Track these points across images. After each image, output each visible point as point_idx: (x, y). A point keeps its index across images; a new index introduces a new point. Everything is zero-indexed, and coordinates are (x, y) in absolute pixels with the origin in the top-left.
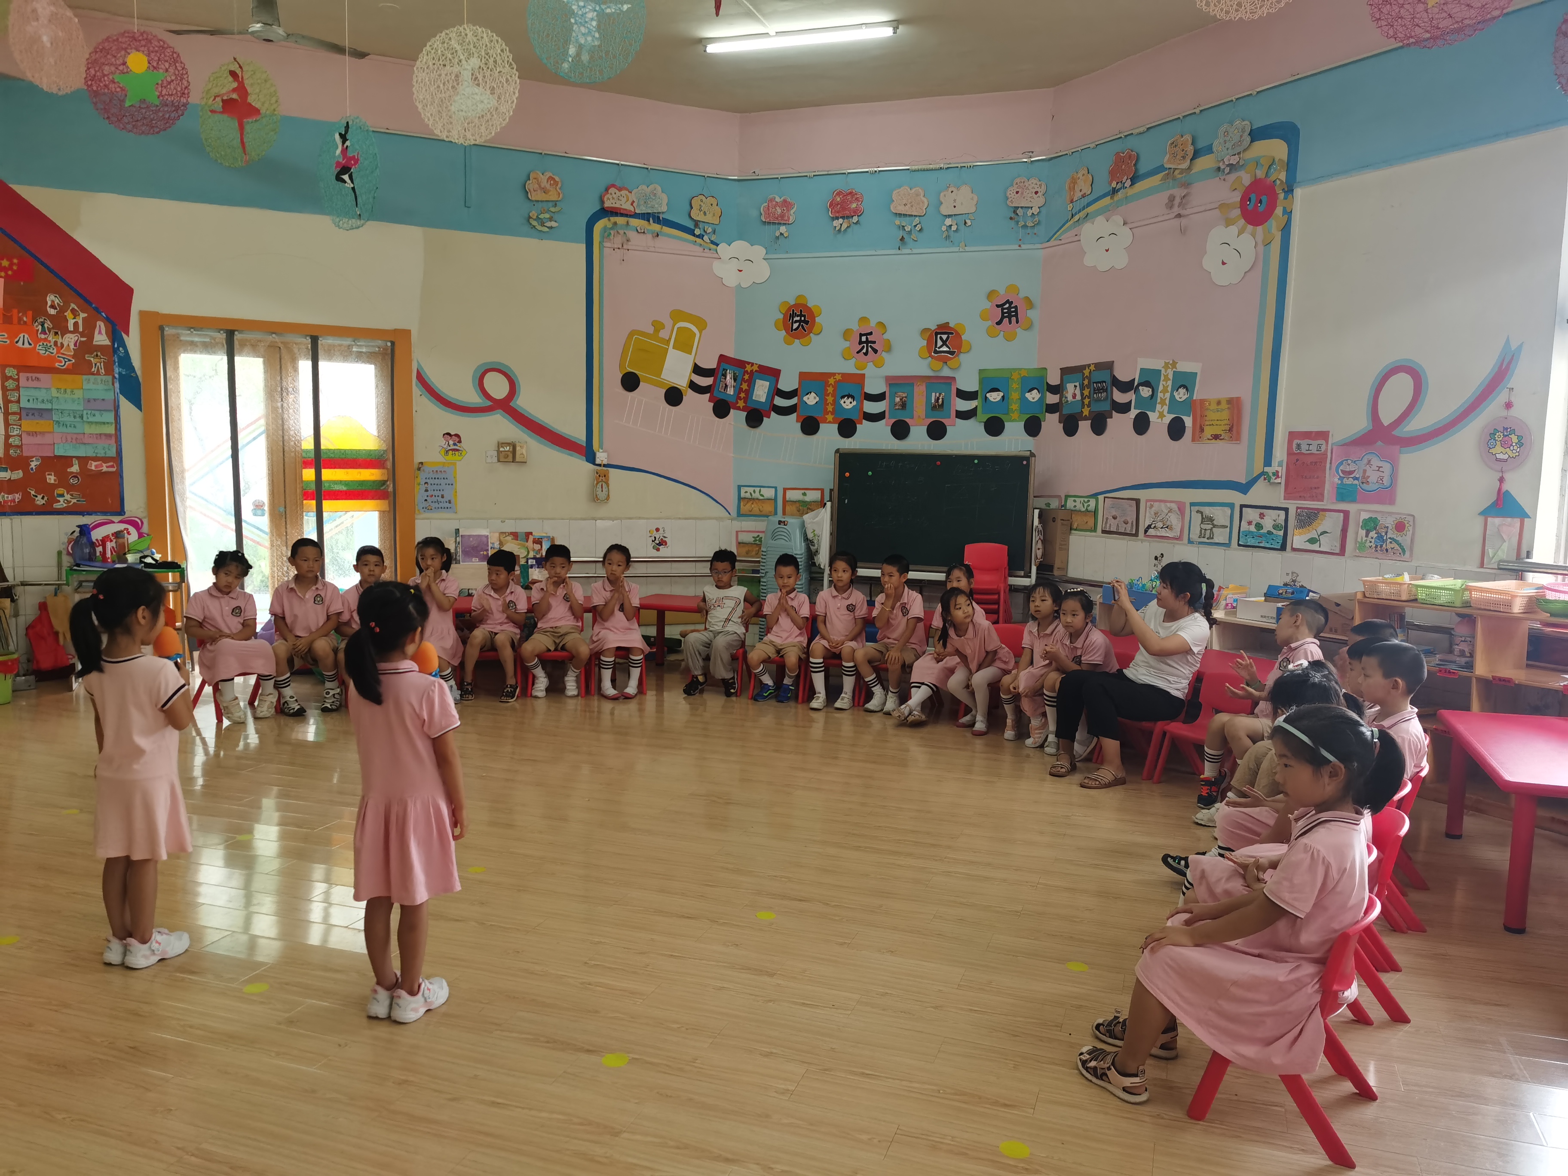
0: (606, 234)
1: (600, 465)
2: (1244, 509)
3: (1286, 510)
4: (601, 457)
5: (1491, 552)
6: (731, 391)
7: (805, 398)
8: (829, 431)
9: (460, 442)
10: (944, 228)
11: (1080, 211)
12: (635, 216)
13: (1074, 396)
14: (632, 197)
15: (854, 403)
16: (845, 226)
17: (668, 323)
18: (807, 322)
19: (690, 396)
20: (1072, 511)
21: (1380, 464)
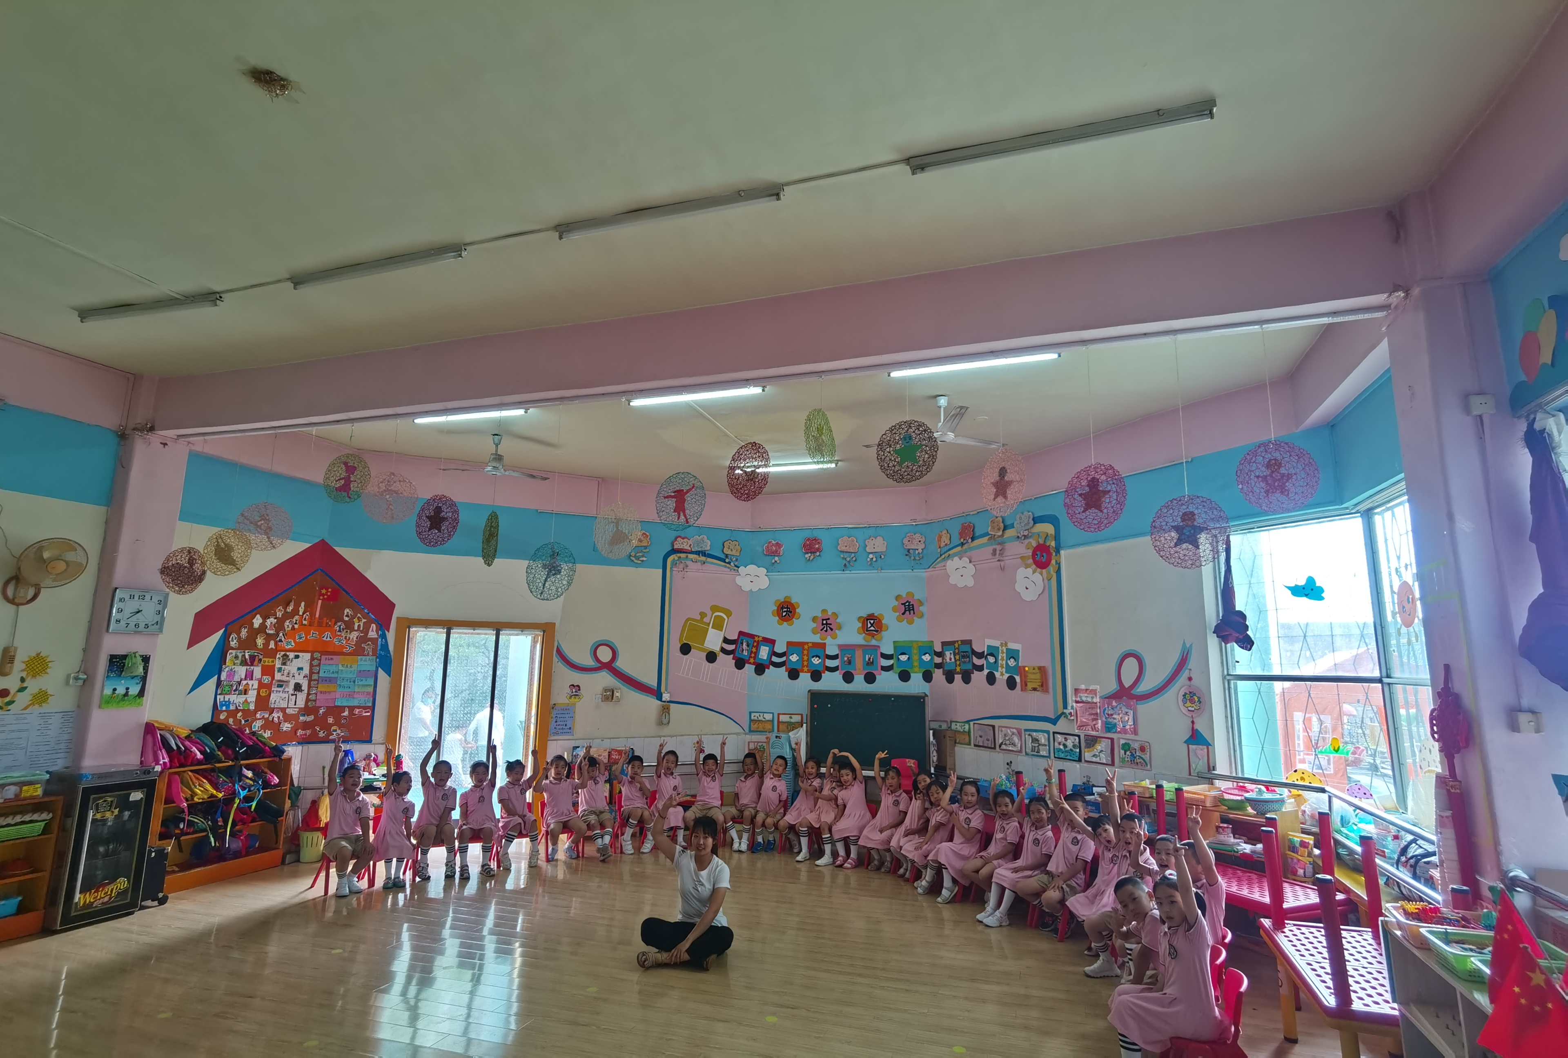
0: (674, 564)
1: (664, 702)
2: (1056, 735)
3: (1079, 736)
4: (666, 697)
5: (1193, 766)
6: (745, 653)
7: (791, 657)
8: (805, 677)
9: (579, 690)
10: (869, 560)
11: (945, 553)
12: (691, 552)
13: (951, 659)
14: (690, 542)
15: (820, 660)
16: (812, 557)
17: (709, 613)
18: (791, 612)
19: (721, 657)
20: (956, 731)
21: (1127, 710)
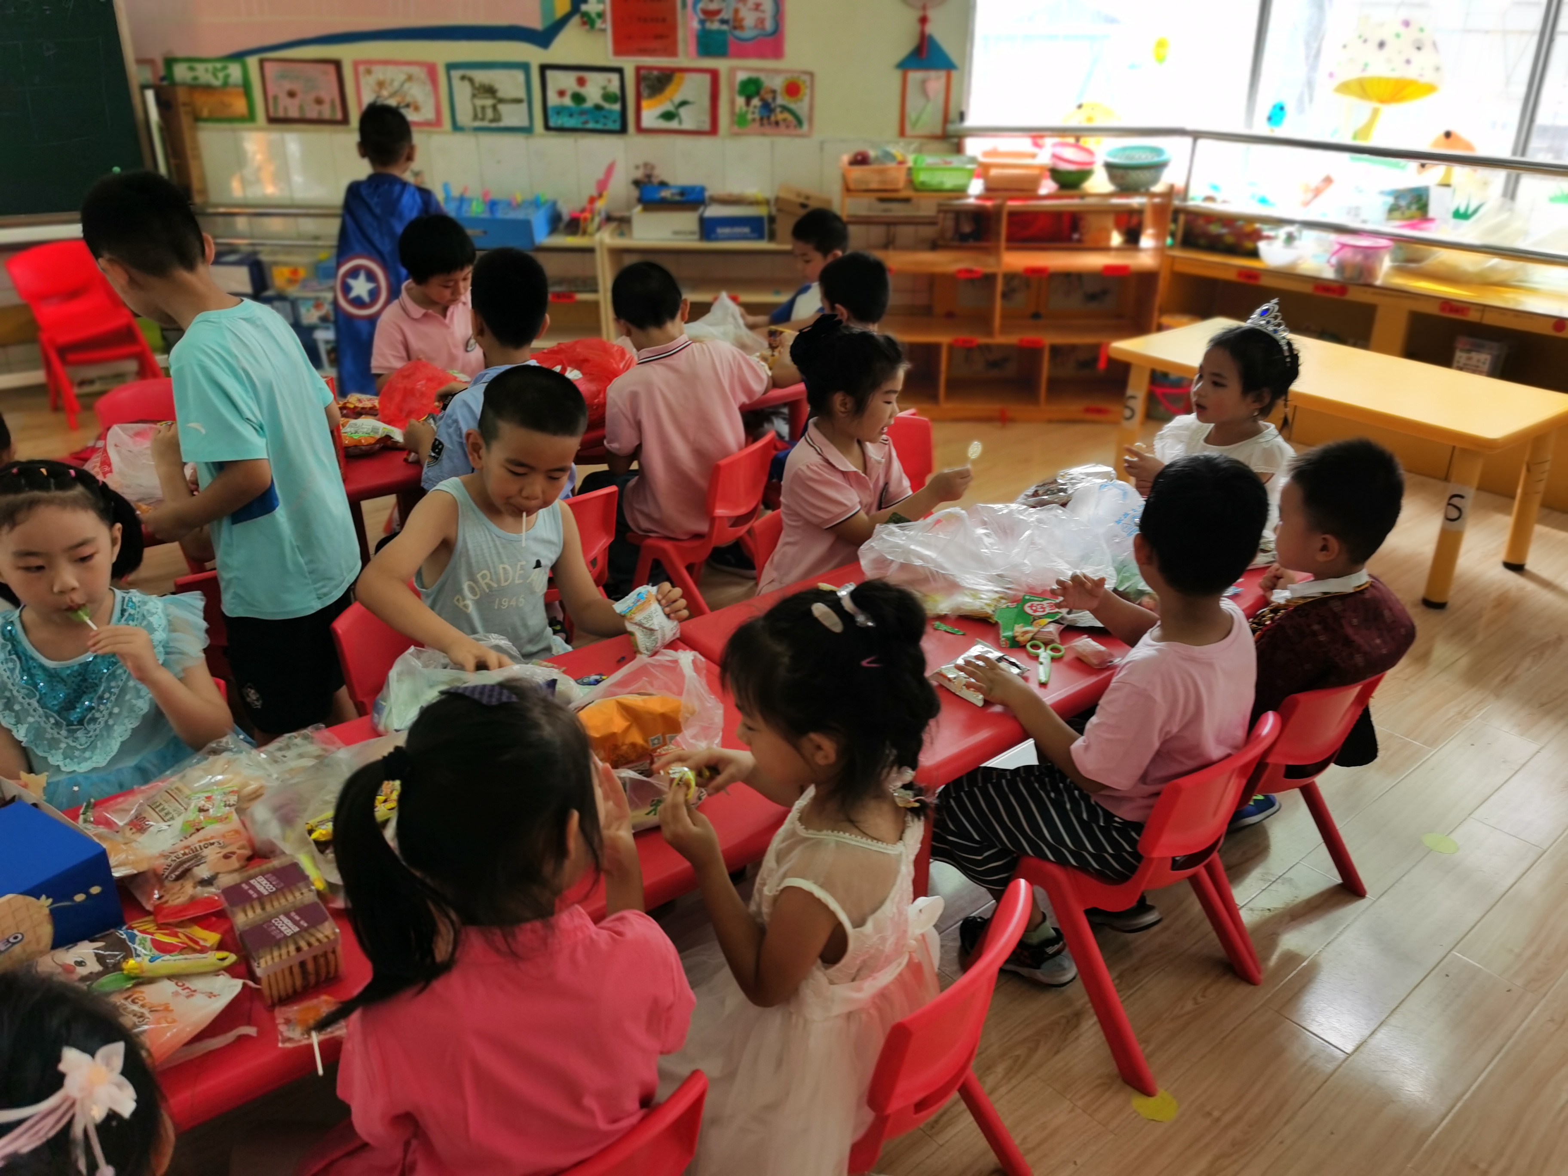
2: (550, 74)
3: (620, 71)
5: (912, 113)
20: (195, 87)
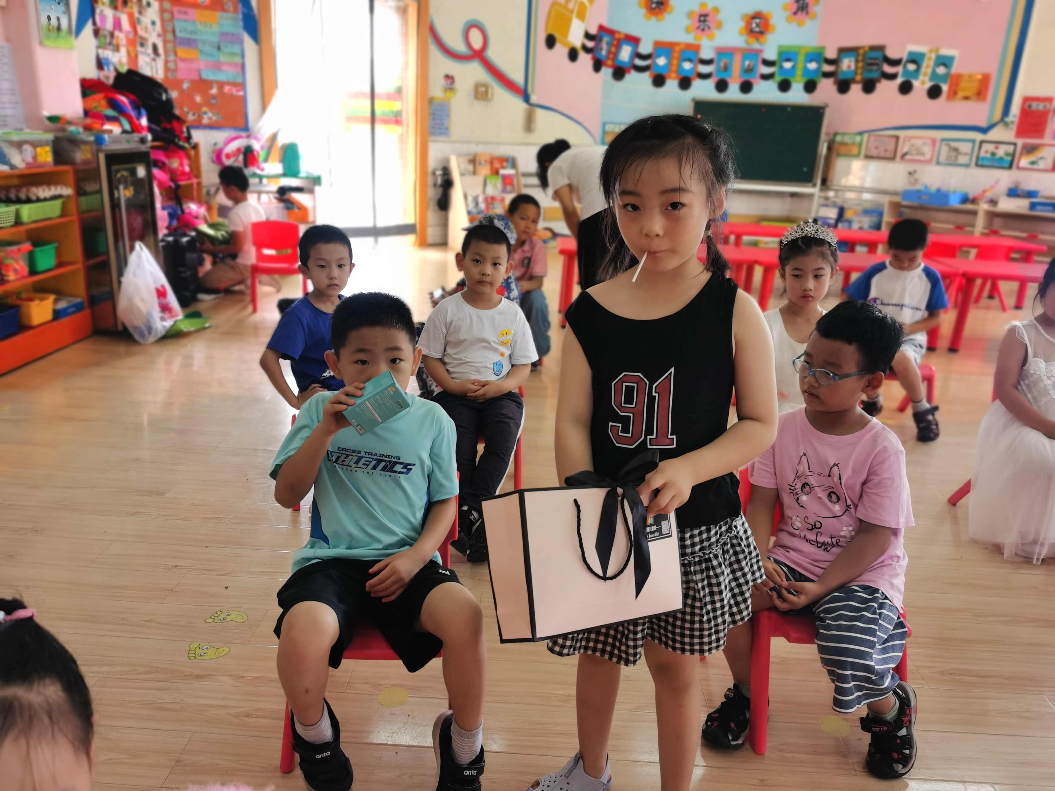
1: (531, 105)
2: (983, 144)
3: (1015, 144)
4: (533, 99)
7: (657, 61)
8: (672, 85)
9: (454, 83)
13: (849, 67)
15: (692, 65)
18: (663, 4)
19: (582, 55)
20: (842, 143)
